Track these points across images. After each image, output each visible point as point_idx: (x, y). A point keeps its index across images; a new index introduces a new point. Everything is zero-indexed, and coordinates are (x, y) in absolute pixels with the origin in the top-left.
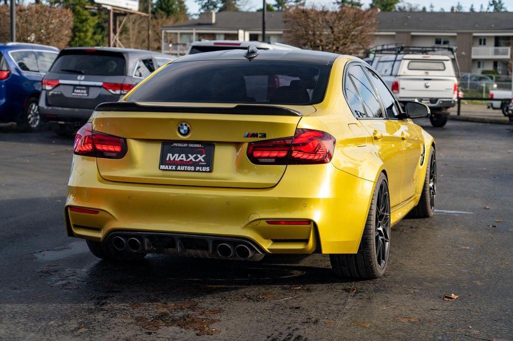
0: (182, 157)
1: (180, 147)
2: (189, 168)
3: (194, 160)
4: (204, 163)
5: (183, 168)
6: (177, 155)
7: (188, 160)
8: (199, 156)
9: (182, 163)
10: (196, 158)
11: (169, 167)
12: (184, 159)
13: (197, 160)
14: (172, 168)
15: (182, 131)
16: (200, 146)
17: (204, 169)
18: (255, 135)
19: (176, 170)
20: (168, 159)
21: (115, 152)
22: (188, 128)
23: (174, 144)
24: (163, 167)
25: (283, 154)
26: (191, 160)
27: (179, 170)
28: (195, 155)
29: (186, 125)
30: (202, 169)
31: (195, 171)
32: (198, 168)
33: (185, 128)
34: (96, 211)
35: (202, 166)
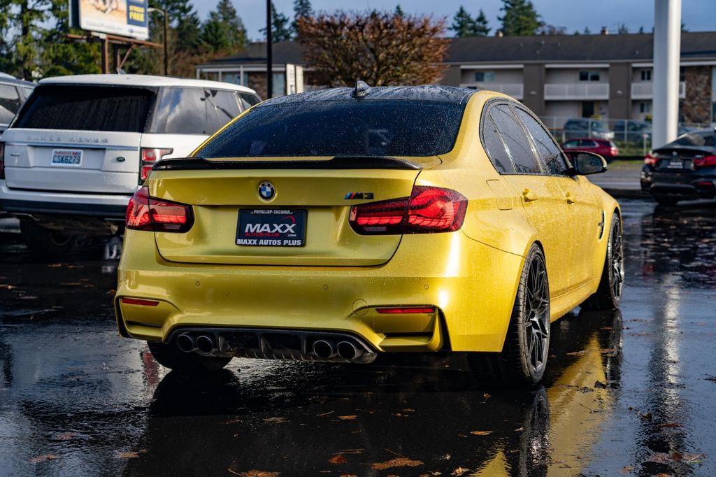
0: (266, 228)
1: (262, 214)
2: (275, 242)
3: (280, 231)
4: (293, 235)
5: (266, 242)
6: (258, 225)
7: (273, 231)
8: (287, 225)
9: (265, 236)
10: (284, 228)
11: (248, 242)
12: (268, 230)
13: (285, 231)
14: (252, 242)
15: (264, 193)
16: (288, 212)
17: (294, 243)
18: (359, 196)
19: (258, 245)
20: (247, 231)
21: (178, 223)
22: (272, 189)
23: (255, 211)
24: (240, 241)
25: (397, 220)
26: (277, 231)
27: (261, 245)
28: (282, 225)
29: (269, 185)
30: (291, 243)
31: (282, 245)
32: (286, 242)
33: (268, 189)
34: (154, 302)
35: (292, 239)
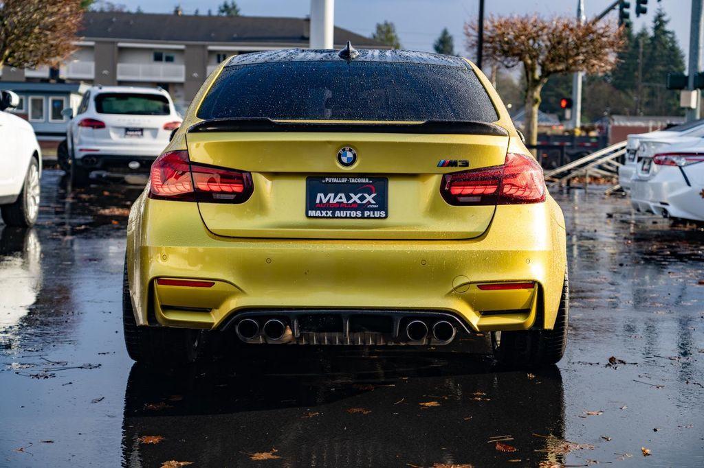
0: (341, 198)
1: (335, 183)
2: (353, 214)
3: (359, 202)
4: (375, 206)
5: (343, 214)
6: (331, 195)
7: (351, 202)
8: (366, 195)
9: (340, 207)
10: (362, 198)
11: (321, 213)
12: (344, 200)
13: (365, 202)
14: (327, 214)
15: (344, 160)
16: (367, 181)
17: (377, 214)
18: (453, 164)
19: (334, 217)
20: (318, 201)
21: (233, 193)
22: (354, 155)
23: (327, 179)
24: (311, 213)
25: (491, 190)
26: (355, 202)
27: (338, 217)
28: (360, 195)
29: (350, 150)
30: (374, 214)
31: (363, 217)
32: (367, 213)
33: (350, 155)
34: (208, 283)
35: (374, 210)
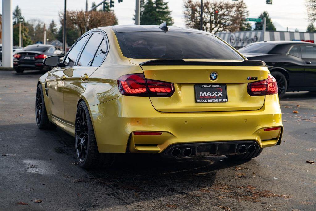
0: (209, 94)
1: (207, 87)
2: (215, 100)
3: (216, 95)
4: (222, 97)
5: (211, 101)
7: (213, 95)
9: (209, 98)
10: (217, 94)
11: (203, 101)
12: (210, 95)
13: (218, 95)
14: (205, 101)
15: (213, 77)
16: (219, 86)
17: (224, 100)
18: (252, 79)
19: (207, 102)
20: (200, 95)
21: (166, 92)
23: (203, 86)
24: (199, 101)
25: (264, 89)
26: (215, 95)
27: (209, 102)
28: (216, 92)
29: (215, 73)
31: (219, 102)
32: (220, 100)
34: (159, 133)
